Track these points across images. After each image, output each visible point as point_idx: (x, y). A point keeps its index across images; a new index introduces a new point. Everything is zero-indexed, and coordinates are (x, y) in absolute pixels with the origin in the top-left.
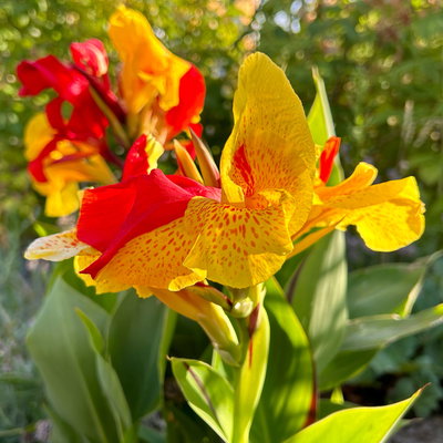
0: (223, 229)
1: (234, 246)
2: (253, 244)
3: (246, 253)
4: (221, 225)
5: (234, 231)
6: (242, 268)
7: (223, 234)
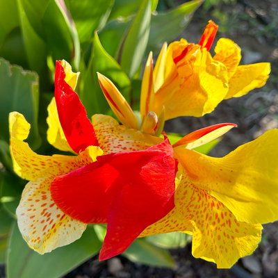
0: (216, 226)
1: (224, 234)
2: (237, 231)
3: (233, 238)
4: (214, 224)
5: (224, 225)
6: (233, 248)
7: (216, 229)
